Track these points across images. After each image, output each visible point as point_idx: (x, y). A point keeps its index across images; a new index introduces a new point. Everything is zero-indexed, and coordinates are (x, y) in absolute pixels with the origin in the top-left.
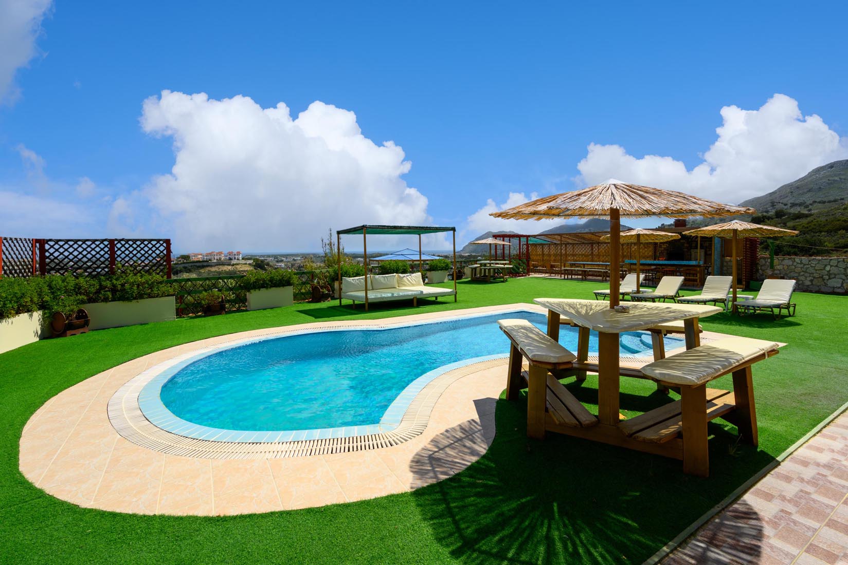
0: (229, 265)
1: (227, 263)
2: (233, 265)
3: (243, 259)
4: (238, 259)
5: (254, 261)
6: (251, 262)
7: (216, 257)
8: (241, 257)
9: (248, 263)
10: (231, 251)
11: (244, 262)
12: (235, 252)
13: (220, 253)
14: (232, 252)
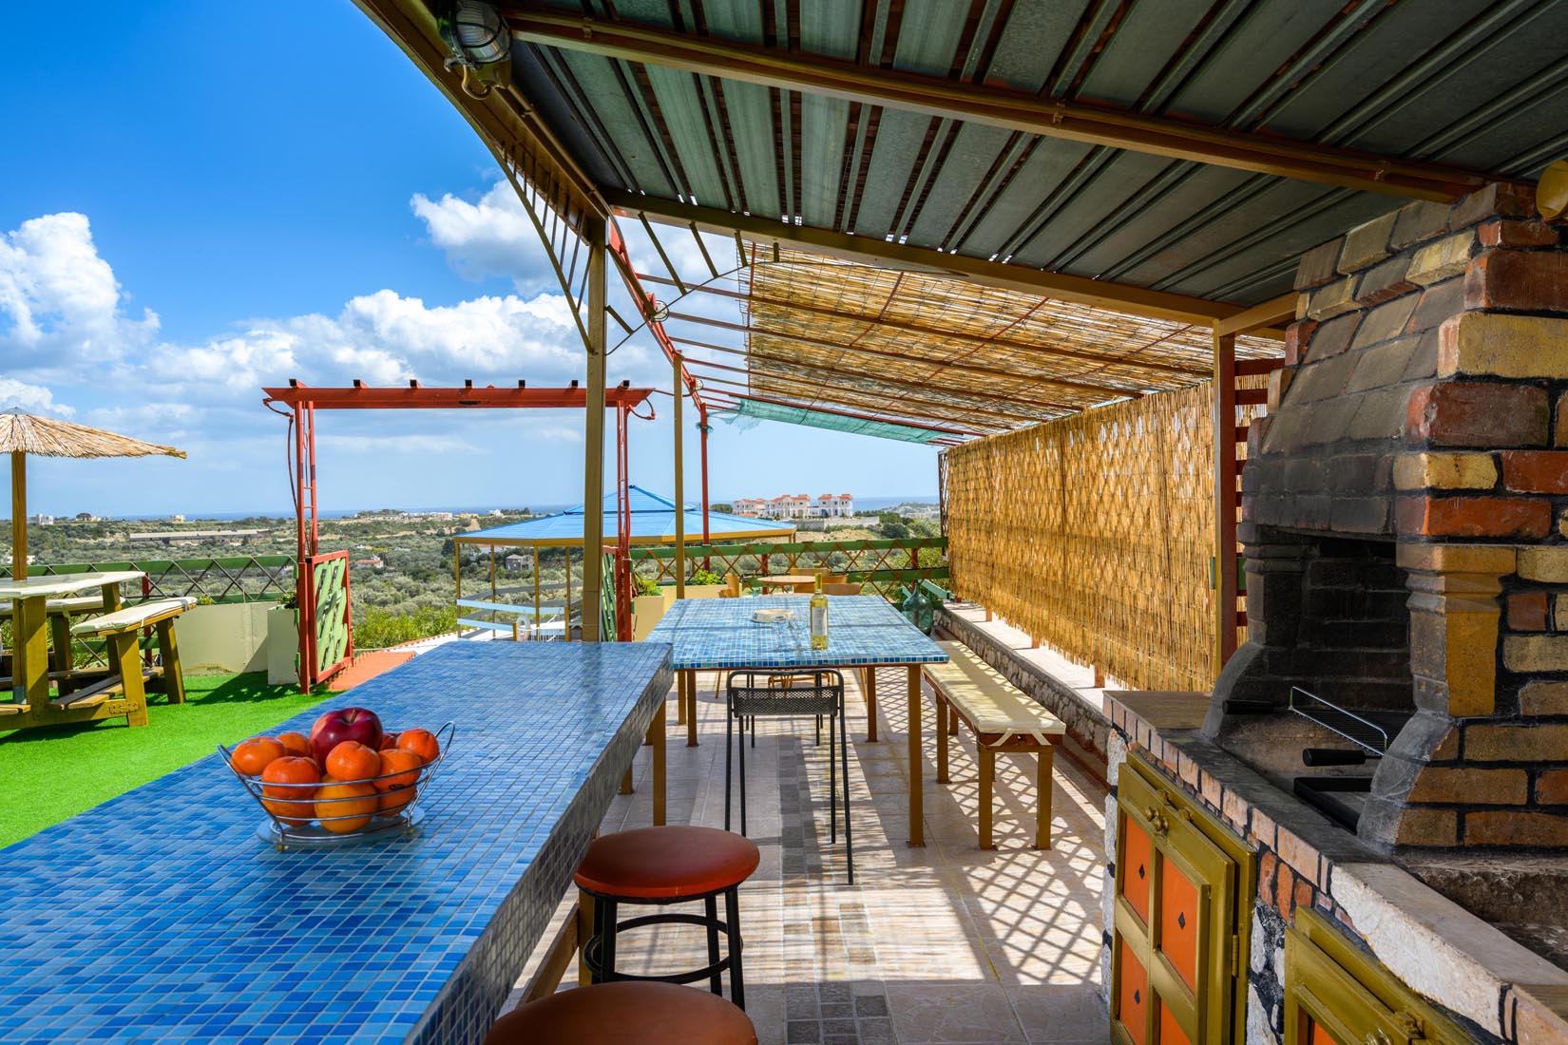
0: (818, 530)
1: (812, 526)
2: (828, 531)
3: (858, 515)
4: (843, 516)
5: (882, 522)
6: (875, 521)
7: (791, 509)
8: (850, 509)
9: (866, 525)
10: (826, 493)
11: (856, 522)
12: (836, 494)
13: (803, 498)
14: (829, 497)
